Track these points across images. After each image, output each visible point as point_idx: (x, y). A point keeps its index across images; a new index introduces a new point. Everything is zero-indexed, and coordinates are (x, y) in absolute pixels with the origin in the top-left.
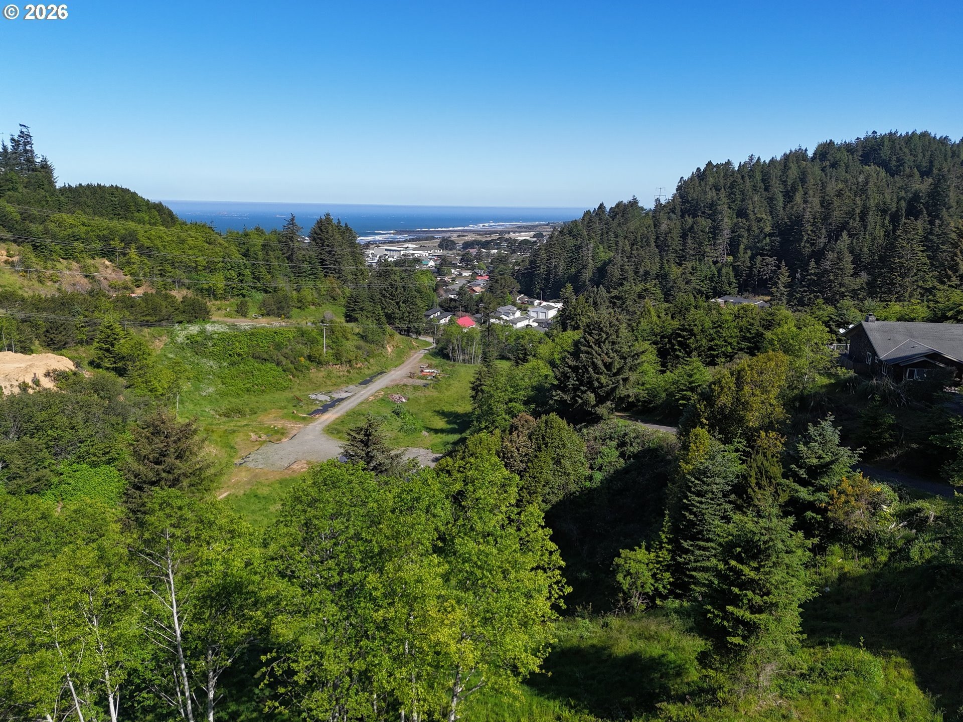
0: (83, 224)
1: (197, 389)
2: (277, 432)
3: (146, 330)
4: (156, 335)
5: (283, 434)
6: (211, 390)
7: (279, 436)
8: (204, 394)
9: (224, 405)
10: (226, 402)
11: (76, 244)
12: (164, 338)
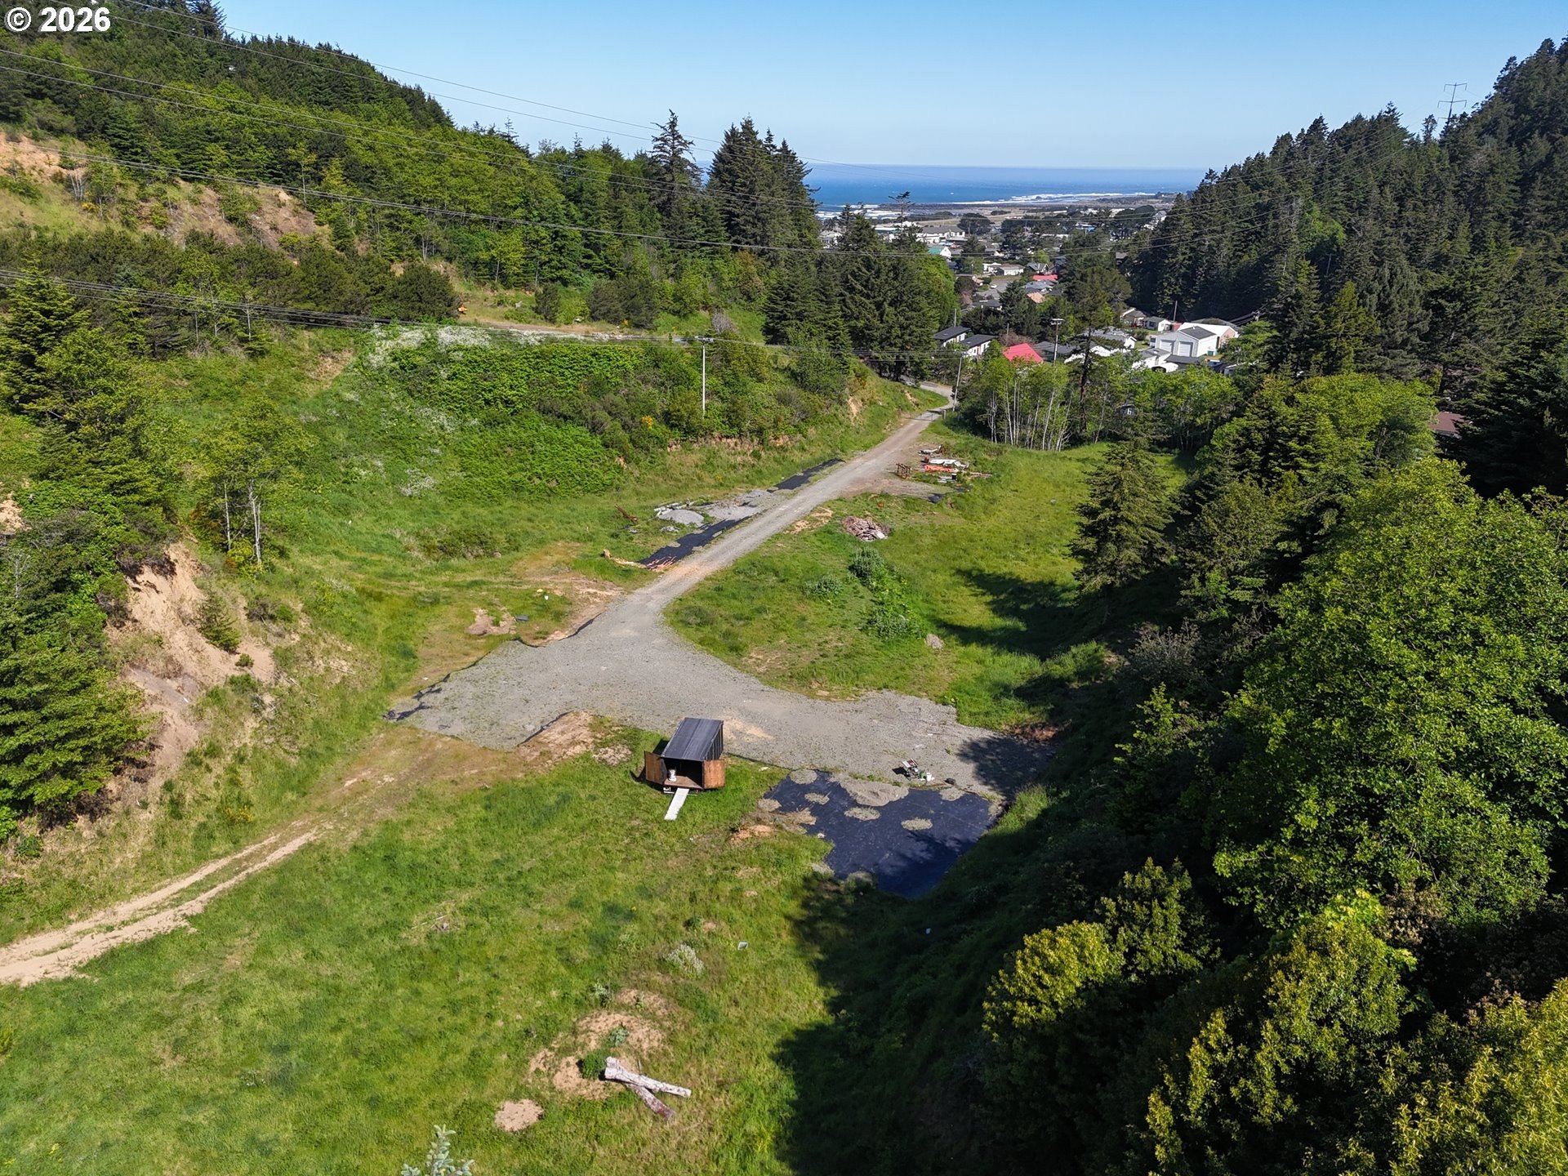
0: (232, 109)
1: (396, 480)
2: (544, 608)
3: (306, 336)
4: (327, 347)
5: (558, 616)
6: (428, 482)
7: (546, 622)
8: (408, 492)
9: (452, 521)
10: (457, 515)
11: (211, 148)
12: (347, 355)
